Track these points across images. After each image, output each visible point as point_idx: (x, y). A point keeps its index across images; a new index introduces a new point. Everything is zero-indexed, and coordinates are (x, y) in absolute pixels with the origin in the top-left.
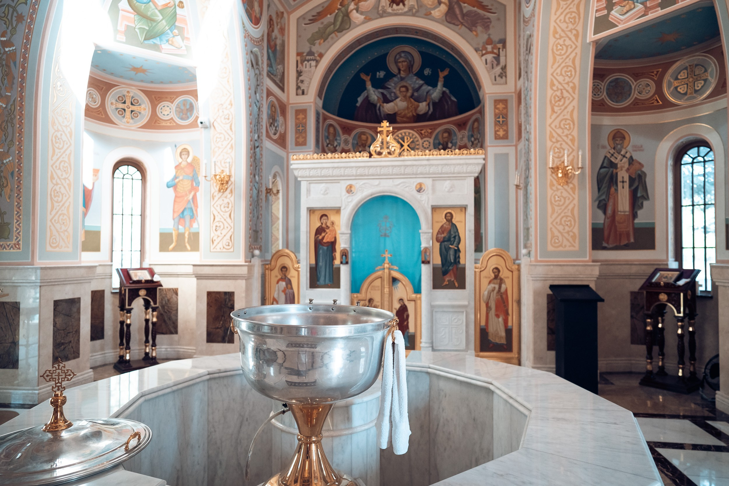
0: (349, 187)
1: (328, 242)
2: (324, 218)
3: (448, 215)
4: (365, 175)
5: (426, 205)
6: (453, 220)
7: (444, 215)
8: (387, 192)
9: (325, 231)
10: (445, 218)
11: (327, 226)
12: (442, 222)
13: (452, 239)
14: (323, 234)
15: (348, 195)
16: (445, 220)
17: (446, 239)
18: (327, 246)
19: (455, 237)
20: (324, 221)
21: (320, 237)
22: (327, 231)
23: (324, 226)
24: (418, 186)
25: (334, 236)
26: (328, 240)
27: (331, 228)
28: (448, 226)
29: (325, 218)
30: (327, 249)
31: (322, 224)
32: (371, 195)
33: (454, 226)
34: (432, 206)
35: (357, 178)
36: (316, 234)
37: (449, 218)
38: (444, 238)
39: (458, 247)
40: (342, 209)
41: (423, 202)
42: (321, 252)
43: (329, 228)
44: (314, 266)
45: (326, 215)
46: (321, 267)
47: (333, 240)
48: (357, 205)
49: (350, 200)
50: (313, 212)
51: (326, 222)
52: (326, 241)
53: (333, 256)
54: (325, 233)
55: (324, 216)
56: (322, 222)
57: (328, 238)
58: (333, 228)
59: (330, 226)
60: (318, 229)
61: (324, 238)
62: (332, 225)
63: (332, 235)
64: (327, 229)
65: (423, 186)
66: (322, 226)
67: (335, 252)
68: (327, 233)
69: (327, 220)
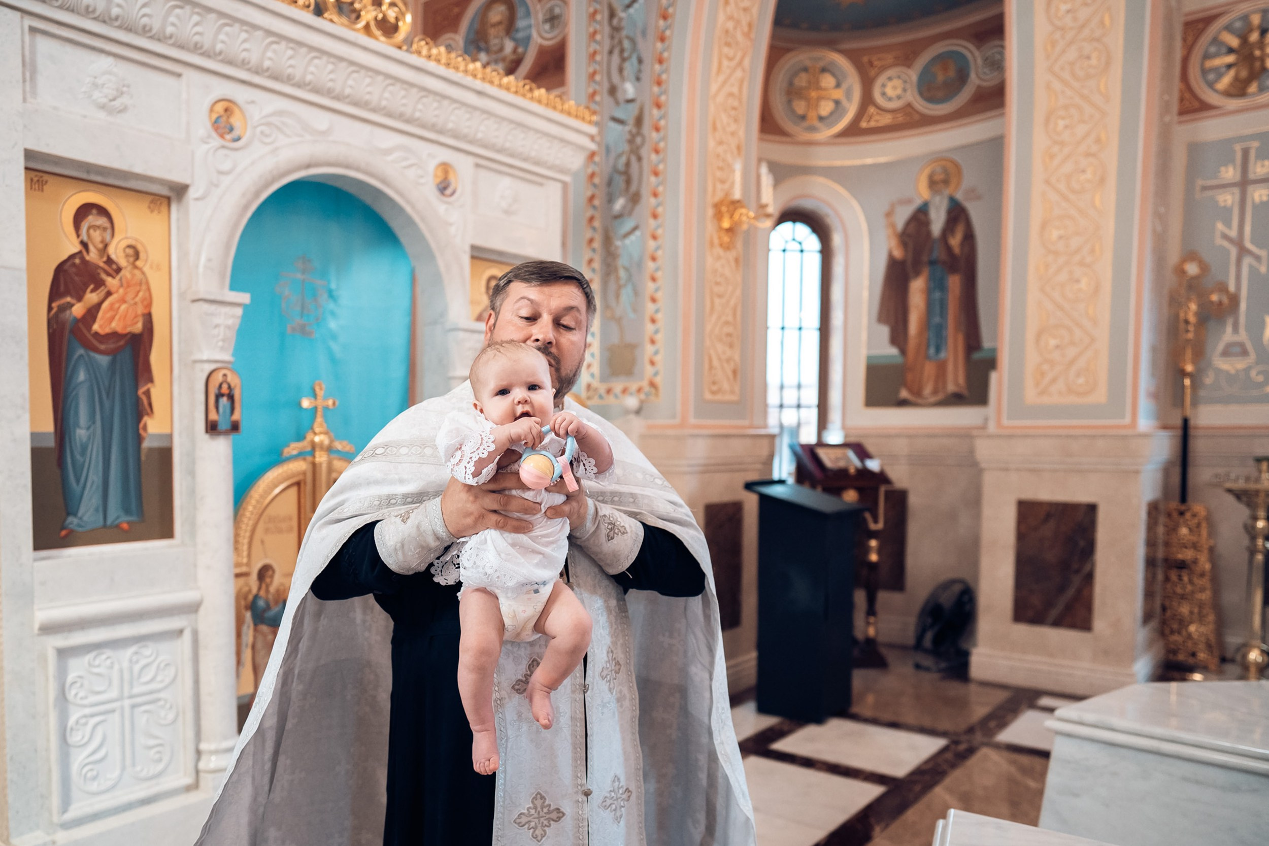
0: (220, 108)
1: (114, 335)
2: (93, 219)
4: (288, 80)
9: (99, 284)
11: (109, 261)
14: (92, 297)
15: (216, 141)
18: (113, 353)
20: (97, 236)
21: (78, 310)
22: (111, 282)
23: (93, 256)
24: (440, 174)
25: (140, 310)
26: (116, 326)
27: (126, 273)
29: (102, 221)
30: (113, 363)
31: (85, 245)
34: (474, 248)
35: (257, 79)
36: (55, 292)
40: (192, 193)
41: (451, 228)
42: (82, 376)
43: (119, 270)
44: (51, 443)
45: (103, 211)
46: (84, 448)
47: (138, 327)
48: (257, 194)
49: (226, 166)
50: (38, 181)
51: (102, 242)
52: (107, 330)
53: (138, 399)
54: (102, 292)
55: (94, 211)
56: (85, 238)
57: (112, 318)
58: (137, 272)
59: (123, 262)
60: (66, 267)
61: (92, 313)
62: (131, 259)
63: (132, 302)
64: (109, 274)
65: (451, 177)
66: (88, 258)
67: (150, 380)
68: (109, 294)
69: (109, 231)
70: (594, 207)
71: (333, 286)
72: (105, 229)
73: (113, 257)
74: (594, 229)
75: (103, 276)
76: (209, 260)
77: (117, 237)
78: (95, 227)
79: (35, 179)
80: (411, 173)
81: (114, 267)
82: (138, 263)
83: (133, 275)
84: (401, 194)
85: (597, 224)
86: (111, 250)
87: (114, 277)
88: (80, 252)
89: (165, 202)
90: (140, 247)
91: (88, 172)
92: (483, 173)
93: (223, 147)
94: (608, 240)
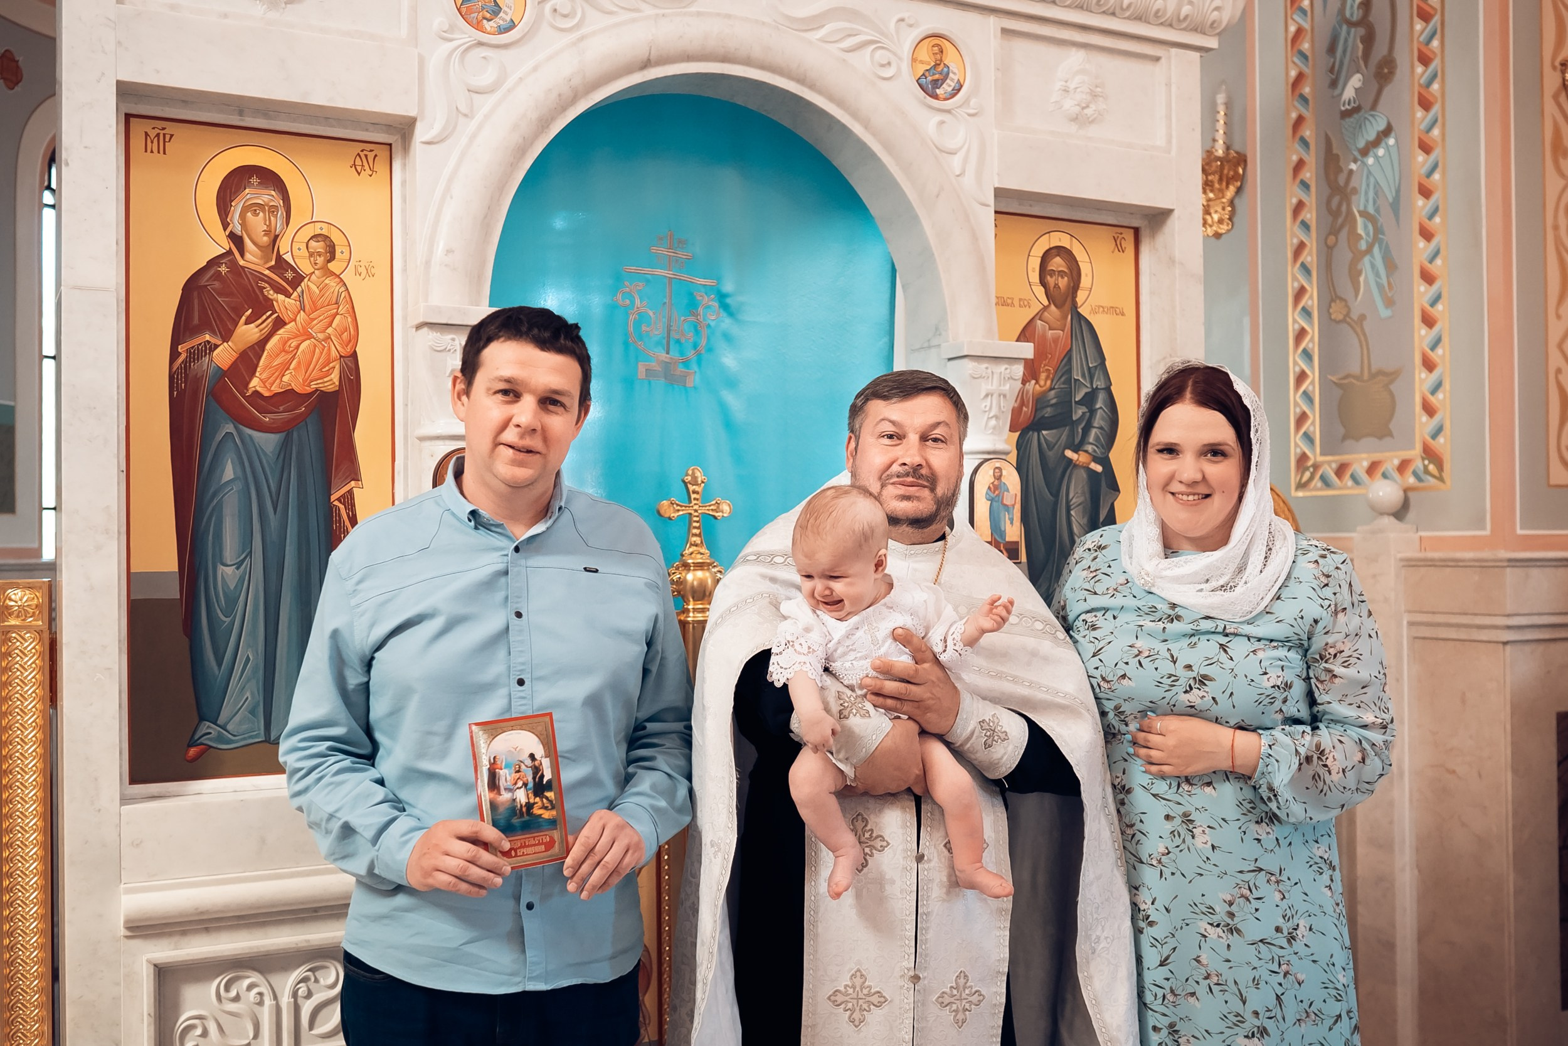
1: (289, 394)
2: (254, 194)
3: (1057, 263)
5: (968, 180)
6: (1081, 296)
7: (1035, 263)
8: (748, 62)
9: (262, 306)
10: (1043, 283)
11: (281, 265)
12: (1024, 303)
13: (1079, 412)
14: (247, 332)
15: (466, 35)
16: (1040, 291)
17: (1048, 412)
18: (286, 429)
19: (1089, 400)
20: (258, 223)
21: (224, 355)
22: (284, 303)
23: (252, 259)
24: (926, 56)
25: (337, 349)
26: (292, 380)
28: (1057, 334)
29: (268, 196)
30: (285, 446)
31: (236, 240)
32: (646, 64)
33: (1083, 329)
34: (999, 193)
36: (184, 326)
37: (1063, 282)
38: (1040, 401)
39: (1105, 462)
40: (420, 134)
41: (956, 162)
42: (229, 472)
44: (173, 592)
45: (270, 179)
46: (232, 602)
47: (332, 381)
48: (544, 123)
49: (486, 78)
50: (158, 135)
51: (267, 233)
52: (276, 389)
53: (330, 509)
54: (266, 322)
55: (255, 180)
56: (239, 230)
57: (286, 366)
58: (331, 282)
59: (305, 266)
60: (203, 281)
61: (249, 359)
62: (320, 260)
63: (321, 336)
64: (279, 290)
65: (951, 59)
66: (242, 263)
67: (354, 474)
68: (279, 323)
69: (281, 213)
70: (1304, 99)
71: (728, 287)
72: (273, 210)
73: (288, 257)
74: (1304, 142)
75: (270, 293)
76: (449, 251)
77: (295, 223)
78: (256, 208)
79: (152, 133)
80: (864, 60)
81: (289, 275)
82: (332, 266)
83: (323, 288)
84: (840, 103)
85: (1307, 133)
86: (284, 246)
87: (289, 296)
88: (229, 252)
89: (383, 153)
90: (336, 237)
91: (241, 113)
92: (1021, 46)
93: (481, 44)
94: (1331, 163)
